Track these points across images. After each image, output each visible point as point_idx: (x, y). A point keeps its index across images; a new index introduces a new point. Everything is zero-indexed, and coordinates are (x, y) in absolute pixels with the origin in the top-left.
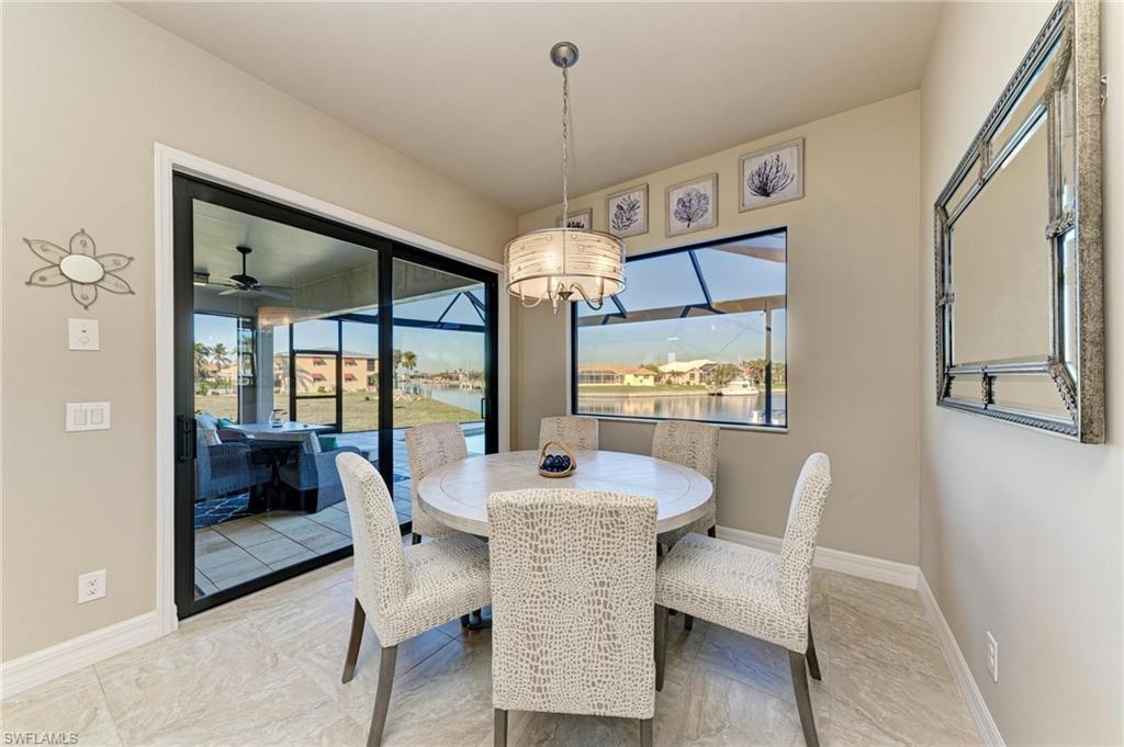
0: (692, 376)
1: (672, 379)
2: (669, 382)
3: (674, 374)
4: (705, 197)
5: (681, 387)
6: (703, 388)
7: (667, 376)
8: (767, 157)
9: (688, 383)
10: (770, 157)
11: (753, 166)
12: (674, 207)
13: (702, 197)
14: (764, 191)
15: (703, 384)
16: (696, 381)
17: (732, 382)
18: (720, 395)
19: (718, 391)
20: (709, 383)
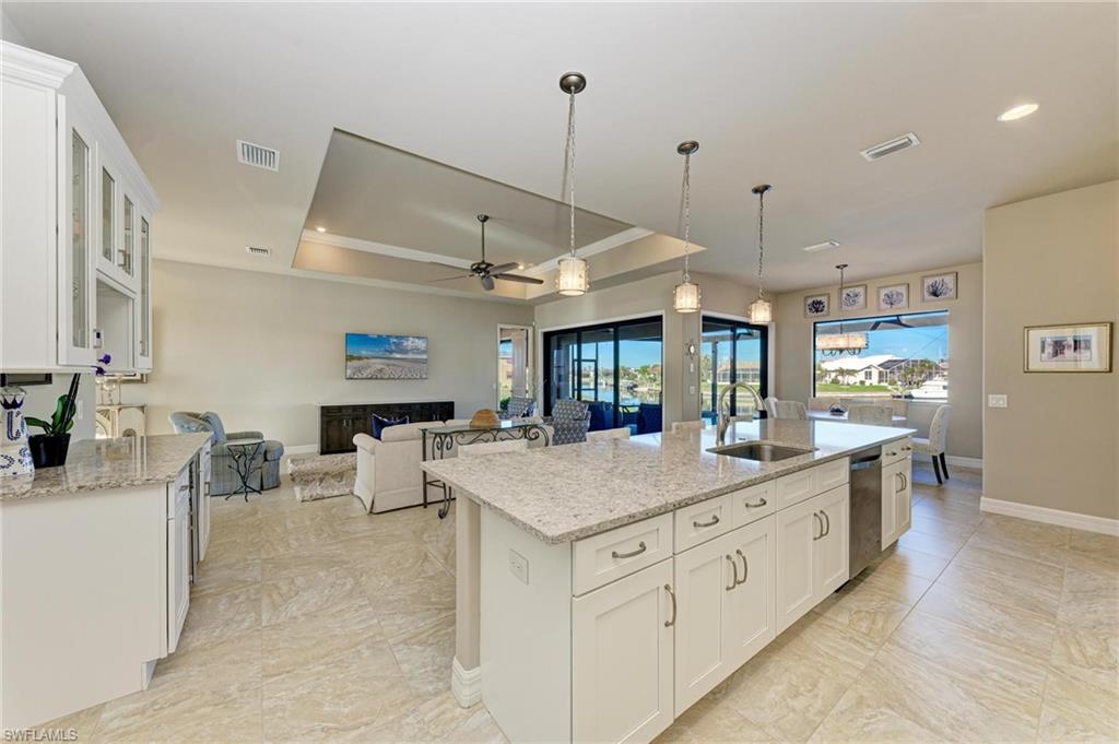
0: (869, 375)
1: (840, 378)
2: (835, 381)
3: (842, 372)
4: (901, 294)
5: (851, 387)
6: (885, 389)
7: (833, 375)
8: (937, 279)
9: (862, 383)
10: (938, 279)
11: (929, 282)
12: (882, 297)
13: (898, 294)
14: (935, 294)
15: (882, 384)
16: (875, 380)
17: (928, 382)
18: (910, 397)
19: (907, 392)
20: (893, 383)
